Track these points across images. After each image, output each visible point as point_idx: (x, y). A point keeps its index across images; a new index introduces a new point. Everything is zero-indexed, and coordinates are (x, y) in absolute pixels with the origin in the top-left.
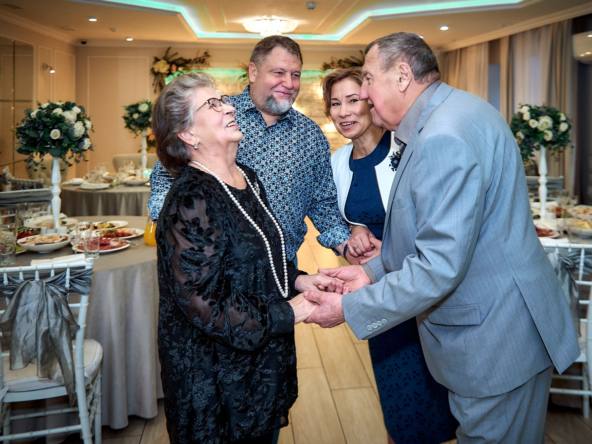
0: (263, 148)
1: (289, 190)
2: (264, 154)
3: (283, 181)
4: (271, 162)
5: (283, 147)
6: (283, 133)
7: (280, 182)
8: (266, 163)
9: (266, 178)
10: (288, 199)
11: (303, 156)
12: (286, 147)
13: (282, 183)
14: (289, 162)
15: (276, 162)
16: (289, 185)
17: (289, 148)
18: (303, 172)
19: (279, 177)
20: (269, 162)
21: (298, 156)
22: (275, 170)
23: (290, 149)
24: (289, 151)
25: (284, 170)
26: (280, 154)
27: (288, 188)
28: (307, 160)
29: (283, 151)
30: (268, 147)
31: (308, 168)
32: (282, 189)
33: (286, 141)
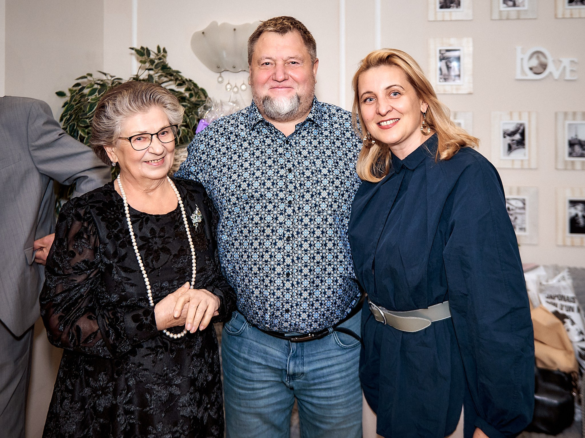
0: (287, 168)
1: (330, 220)
2: (291, 176)
3: (320, 209)
4: (301, 185)
5: (314, 163)
6: (311, 143)
7: (316, 211)
8: (295, 187)
9: (296, 209)
10: (330, 232)
11: (344, 170)
12: (318, 162)
13: (319, 212)
14: (325, 182)
15: (308, 184)
16: (329, 212)
17: (323, 162)
18: (347, 191)
19: (314, 205)
20: (299, 185)
21: (336, 172)
22: (308, 196)
23: (325, 164)
24: (324, 167)
25: (320, 194)
26: (312, 173)
27: (328, 216)
28: (351, 174)
29: (315, 169)
30: (294, 165)
31: (353, 185)
32: (319, 220)
33: (317, 153)
